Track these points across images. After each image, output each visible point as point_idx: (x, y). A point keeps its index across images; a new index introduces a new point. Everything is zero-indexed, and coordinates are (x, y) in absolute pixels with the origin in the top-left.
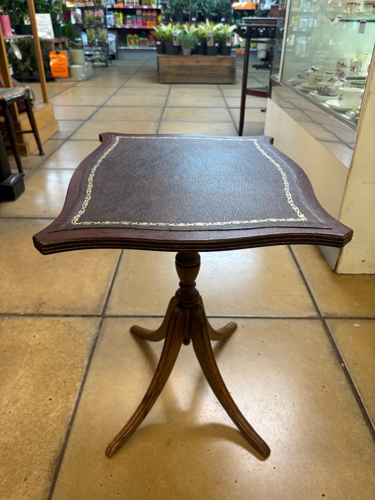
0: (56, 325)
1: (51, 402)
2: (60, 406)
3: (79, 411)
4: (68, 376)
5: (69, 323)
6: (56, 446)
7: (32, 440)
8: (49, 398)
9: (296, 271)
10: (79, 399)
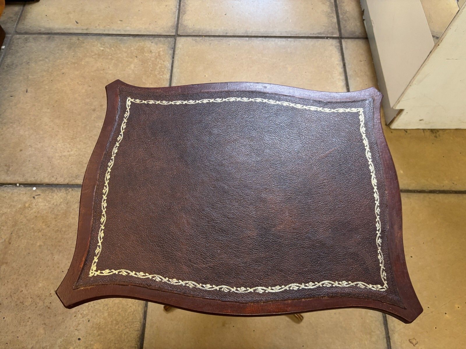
6: (138, 325)
7: (118, 321)
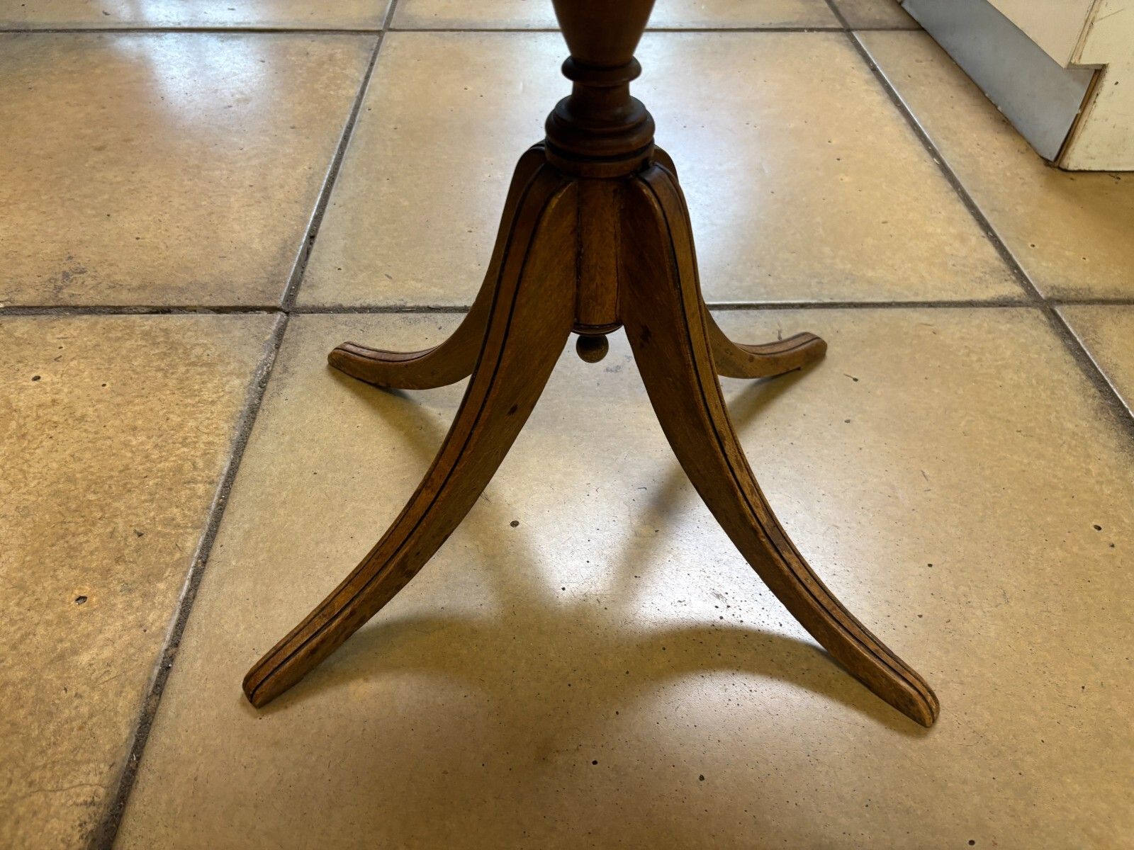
0: (118, 339)
1: (83, 607)
2: (119, 624)
3: (191, 641)
4: (152, 514)
5: (166, 332)
6: (94, 779)
8: (77, 593)
9: (928, 165)
10: (191, 593)
